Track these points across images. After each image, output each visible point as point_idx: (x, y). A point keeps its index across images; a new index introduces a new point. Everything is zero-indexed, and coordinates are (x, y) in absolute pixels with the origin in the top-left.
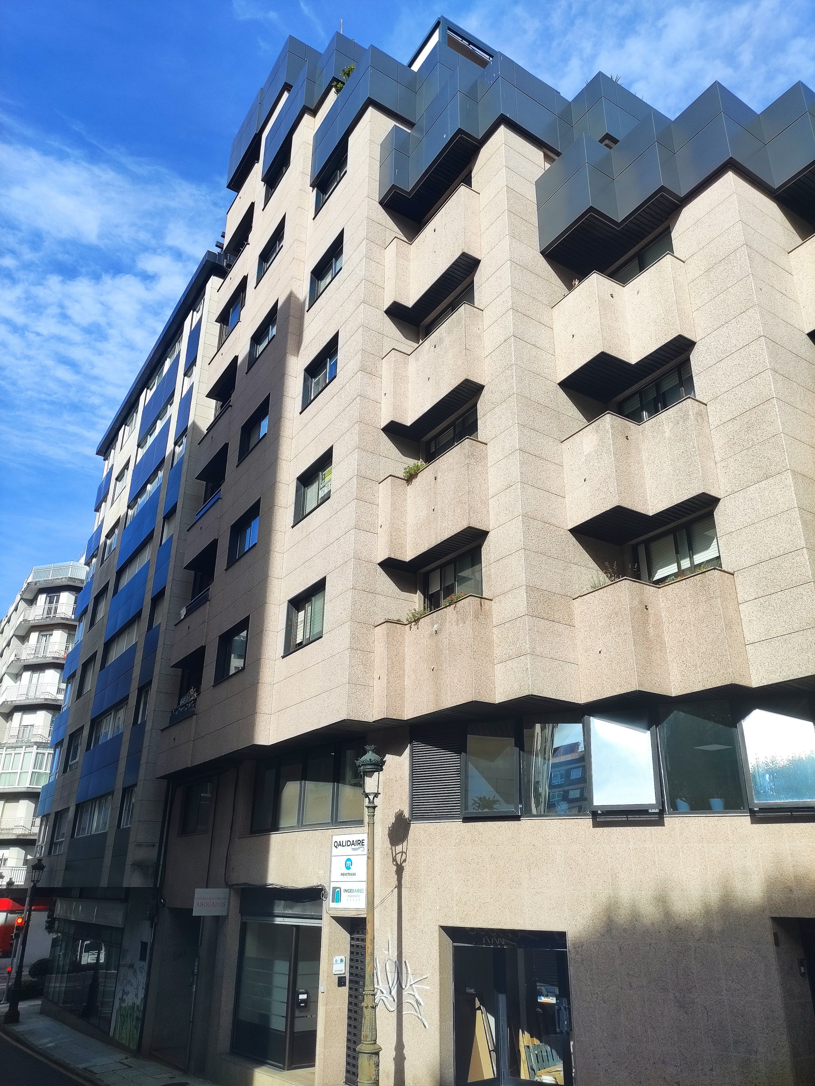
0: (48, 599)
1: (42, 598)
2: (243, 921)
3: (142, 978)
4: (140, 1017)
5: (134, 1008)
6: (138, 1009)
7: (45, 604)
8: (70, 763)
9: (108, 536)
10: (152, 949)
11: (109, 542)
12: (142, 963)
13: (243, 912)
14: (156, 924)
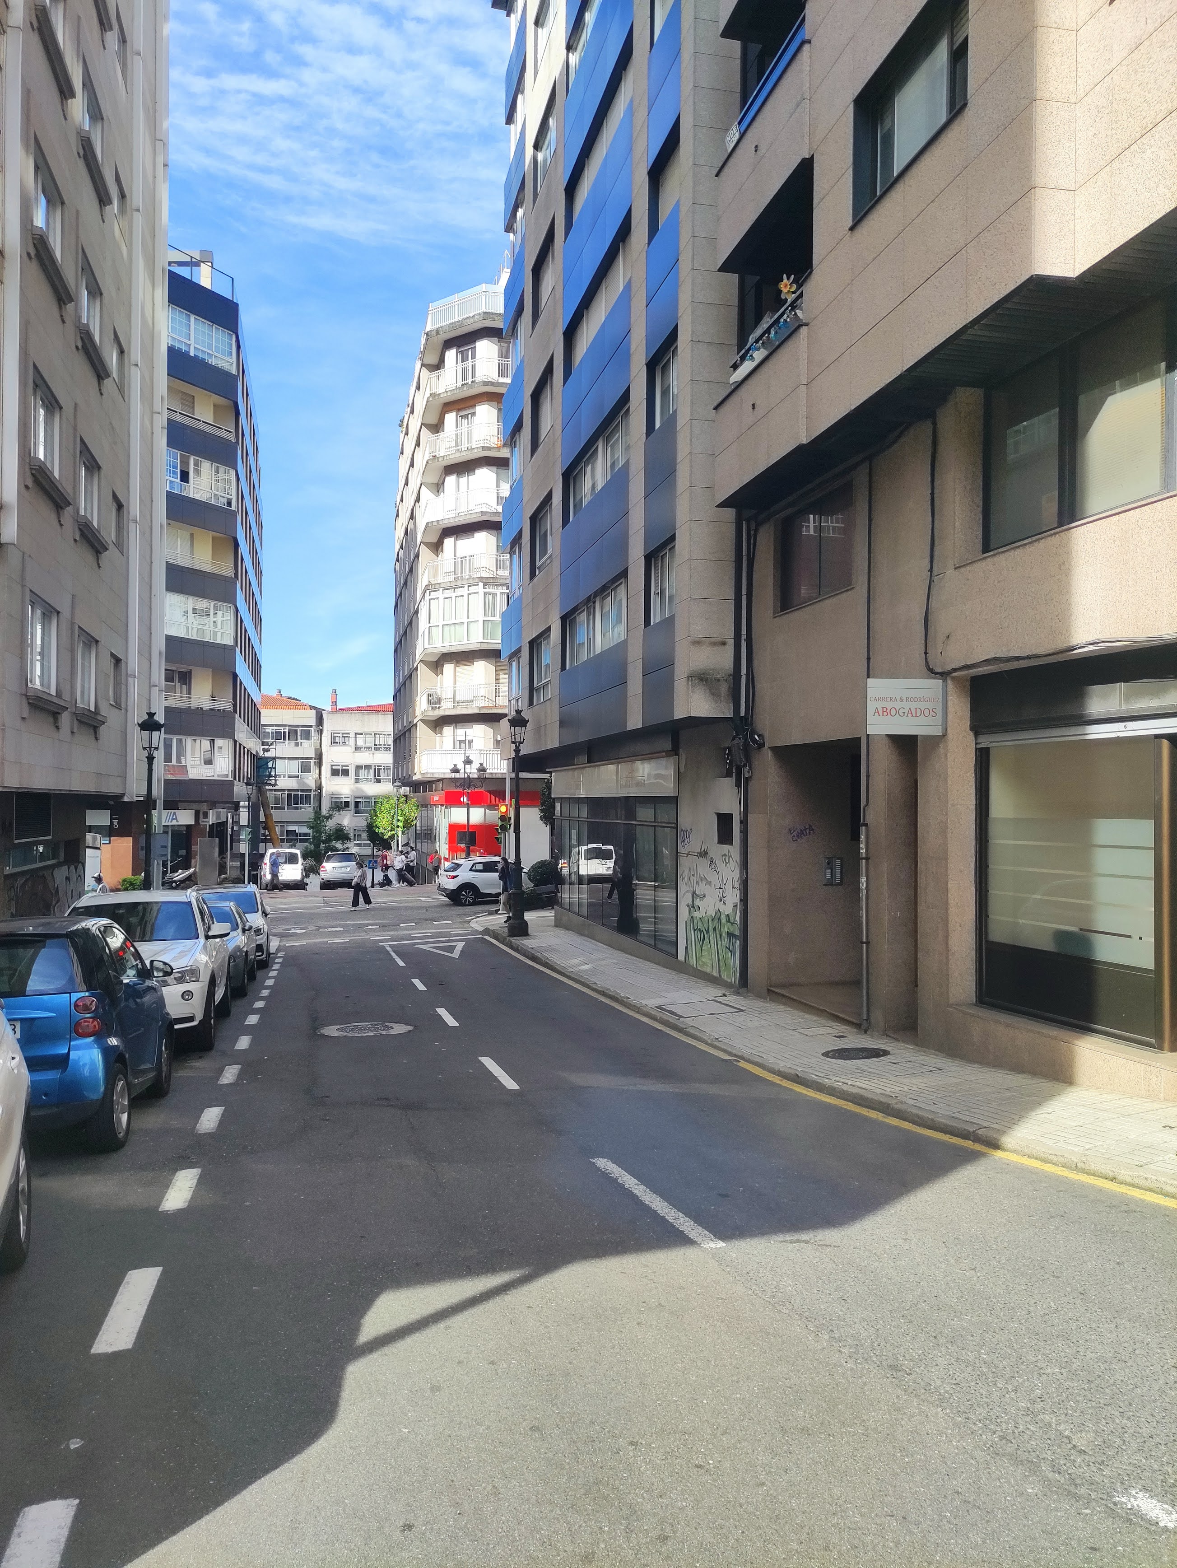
0: (460, 356)
1: (451, 355)
2: (979, 746)
3: (731, 872)
4: (737, 933)
5: (719, 919)
6: (728, 921)
7: (457, 363)
8: (538, 564)
9: (537, 146)
10: (744, 822)
11: (540, 156)
12: (726, 848)
13: (978, 728)
14: (747, 780)
